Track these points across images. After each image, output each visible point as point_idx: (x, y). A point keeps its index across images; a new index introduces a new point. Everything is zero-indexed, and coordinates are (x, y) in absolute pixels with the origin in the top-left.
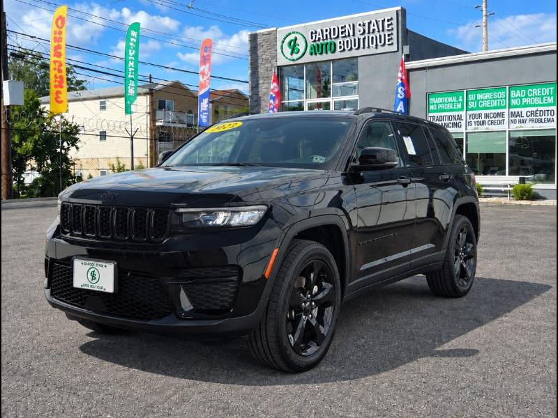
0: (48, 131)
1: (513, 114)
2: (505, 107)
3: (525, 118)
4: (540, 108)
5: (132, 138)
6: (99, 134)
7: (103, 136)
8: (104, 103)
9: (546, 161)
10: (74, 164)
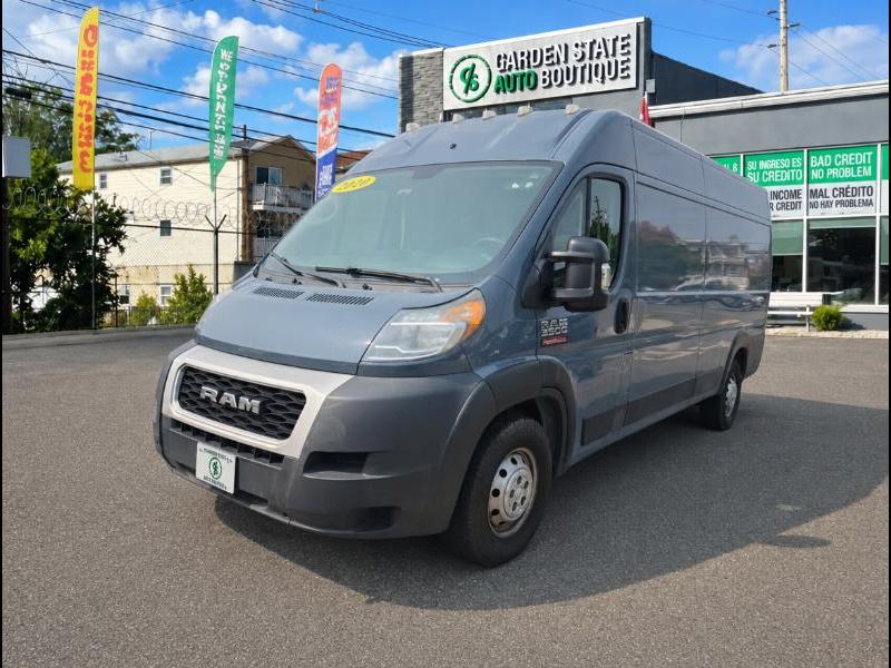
0: (72, 221)
1: (813, 194)
2: (802, 182)
3: (832, 199)
4: (853, 184)
5: (216, 232)
6: (158, 225)
7: (166, 228)
8: (168, 172)
9: (862, 268)
10: (116, 276)
